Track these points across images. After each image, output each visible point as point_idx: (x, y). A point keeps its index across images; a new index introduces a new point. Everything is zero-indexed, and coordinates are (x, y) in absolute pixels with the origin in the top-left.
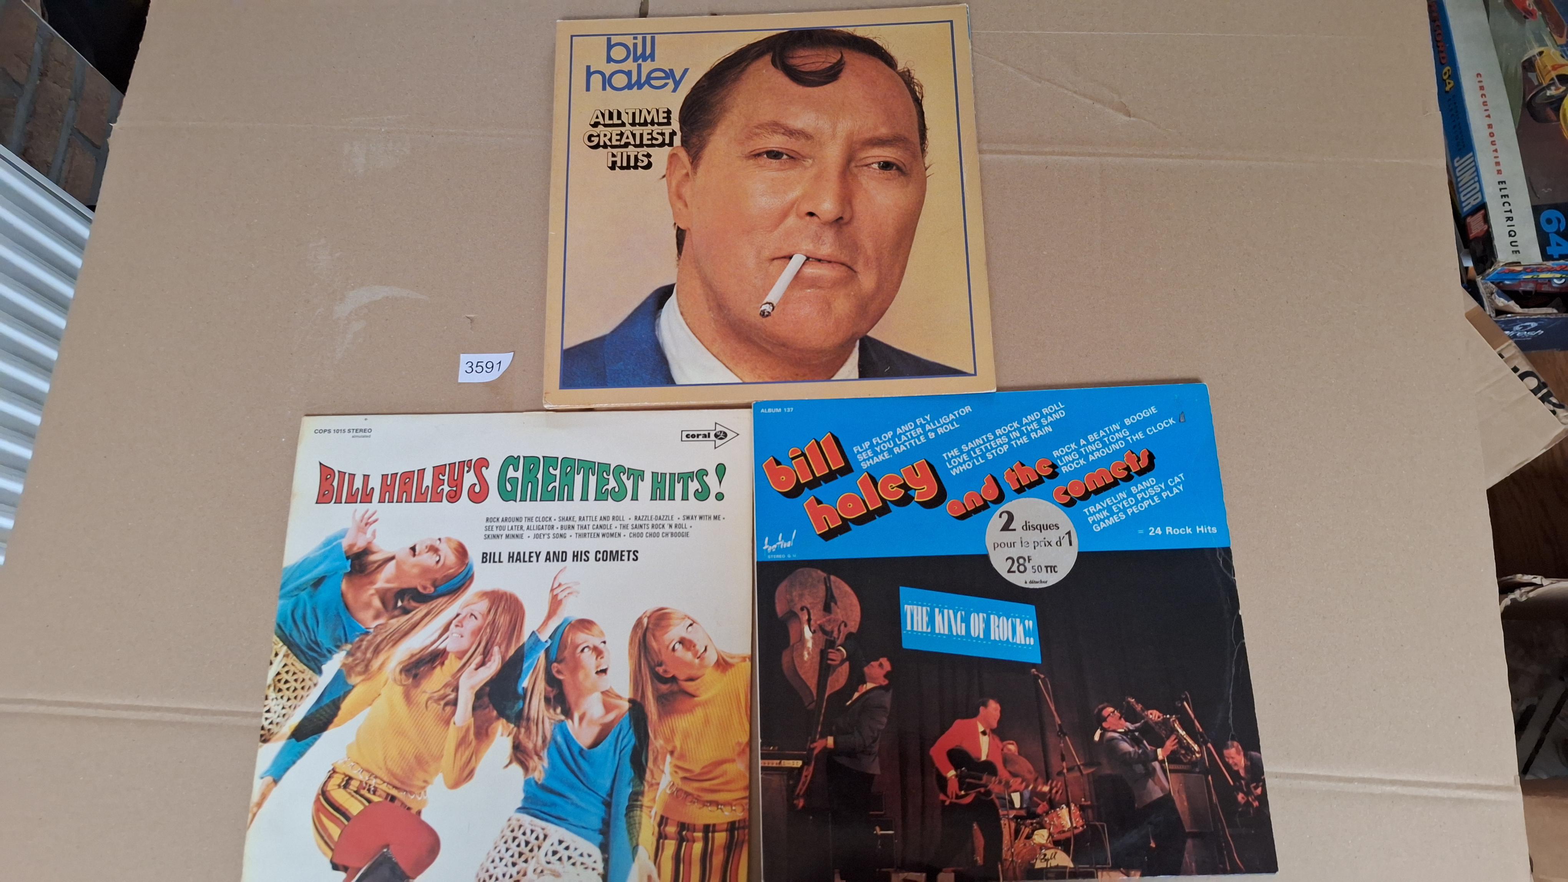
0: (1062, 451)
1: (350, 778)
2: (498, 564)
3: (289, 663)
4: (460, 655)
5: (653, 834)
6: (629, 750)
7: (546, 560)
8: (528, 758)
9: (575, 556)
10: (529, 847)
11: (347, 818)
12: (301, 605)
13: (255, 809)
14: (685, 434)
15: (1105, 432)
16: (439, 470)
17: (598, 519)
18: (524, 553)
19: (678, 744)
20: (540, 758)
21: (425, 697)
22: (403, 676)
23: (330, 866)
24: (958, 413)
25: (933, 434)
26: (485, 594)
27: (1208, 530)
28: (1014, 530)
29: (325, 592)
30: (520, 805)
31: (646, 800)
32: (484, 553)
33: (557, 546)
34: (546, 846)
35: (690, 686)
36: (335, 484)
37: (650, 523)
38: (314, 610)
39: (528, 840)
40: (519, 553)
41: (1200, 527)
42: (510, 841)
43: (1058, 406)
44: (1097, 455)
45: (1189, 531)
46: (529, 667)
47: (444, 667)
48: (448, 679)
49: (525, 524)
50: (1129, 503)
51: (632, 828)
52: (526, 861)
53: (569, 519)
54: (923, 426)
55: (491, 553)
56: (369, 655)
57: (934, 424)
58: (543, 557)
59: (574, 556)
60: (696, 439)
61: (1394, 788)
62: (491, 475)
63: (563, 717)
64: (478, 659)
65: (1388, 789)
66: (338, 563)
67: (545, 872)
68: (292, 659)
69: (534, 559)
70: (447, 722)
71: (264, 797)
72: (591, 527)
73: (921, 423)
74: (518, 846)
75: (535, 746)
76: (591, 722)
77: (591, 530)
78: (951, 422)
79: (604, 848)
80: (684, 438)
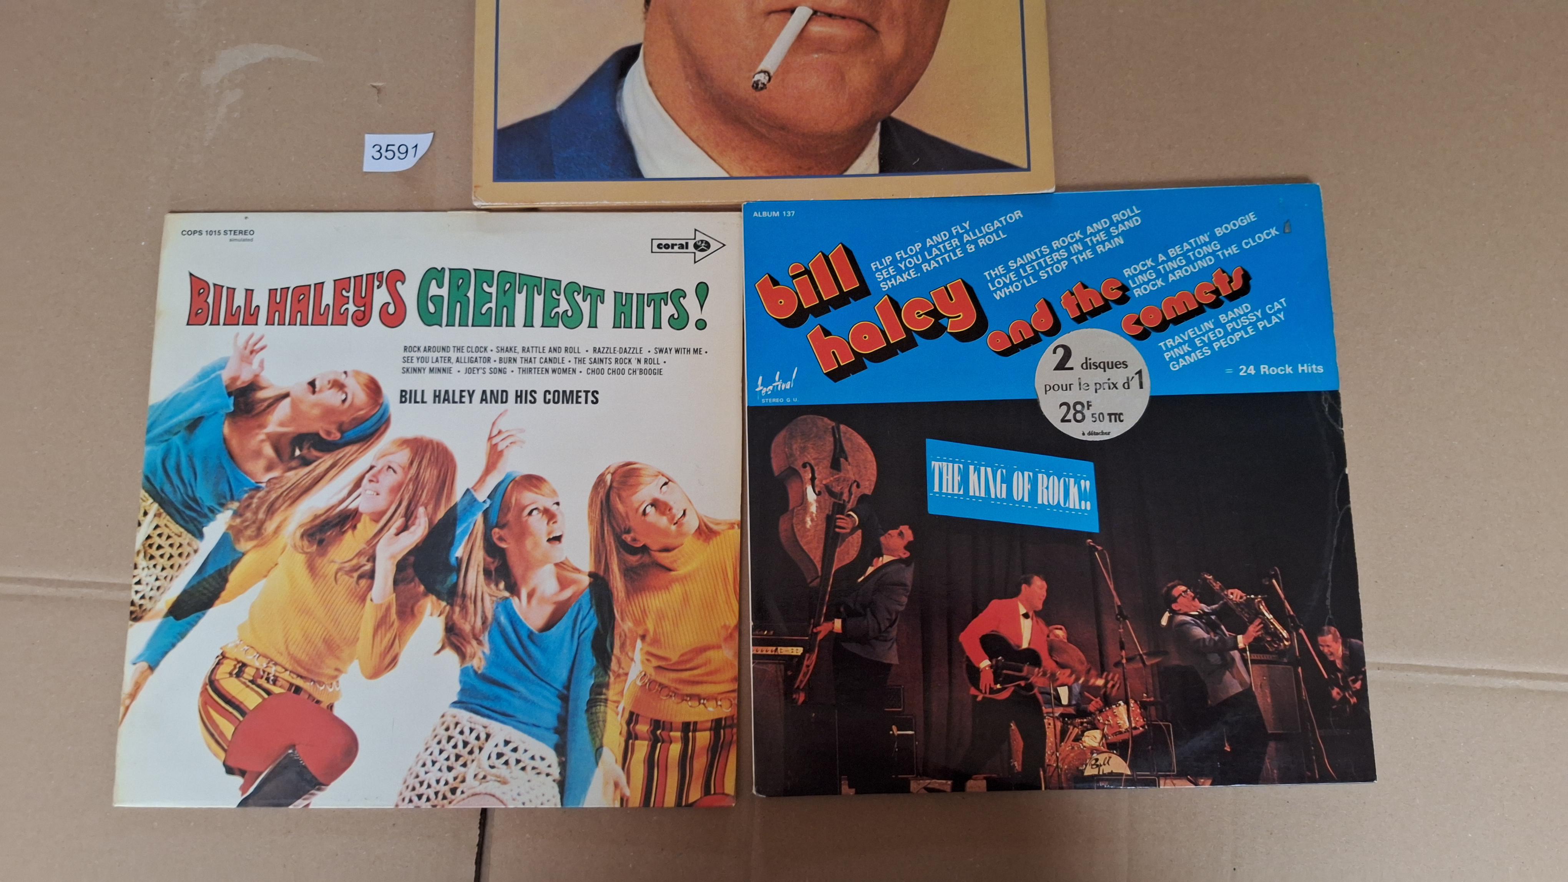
0: (1135, 269)
1: (244, 665)
2: (420, 405)
3: (161, 524)
4: (376, 517)
5: (621, 733)
6: (590, 634)
7: (482, 400)
8: (464, 643)
9: (519, 396)
10: (468, 748)
11: (243, 712)
12: (174, 451)
13: (127, 702)
14: (656, 243)
15: (1190, 244)
16: (341, 284)
17: (547, 350)
18: (454, 391)
19: (650, 625)
20: (480, 643)
21: (335, 567)
22: (306, 543)
23: (224, 769)
24: (1005, 219)
25: (973, 246)
26: (405, 442)
27: (1312, 369)
28: (1072, 369)
29: (203, 438)
30: (456, 699)
31: (611, 694)
32: (402, 391)
33: (495, 383)
34: (489, 747)
35: (665, 558)
36: (210, 300)
37: (613, 356)
38: (190, 459)
39: (467, 740)
40: (447, 392)
41: (1303, 366)
42: (444, 741)
43: (1132, 211)
44: (1179, 274)
45: (1289, 370)
46: (464, 533)
47: (356, 532)
48: (362, 546)
49: (454, 355)
50: (1216, 336)
51: (595, 726)
52: (464, 765)
53: (509, 350)
54: (960, 237)
55: (411, 391)
56: (261, 515)
57: (975, 234)
58: (477, 397)
59: (517, 396)
60: (670, 250)
61: (1518, 682)
62: (409, 292)
63: (507, 594)
64: (399, 522)
65: (1511, 682)
66: (217, 401)
67: (489, 778)
68: (165, 519)
69: (466, 399)
70: (363, 599)
71: (138, 687)
72: (537, 360)
73: (957, 232)
74: (455, 747)
75: (473, 628)
76: (543, 600)
77: (537, 365)
78: (996, 231)
79: (561, 750)
80: (655, 249)
